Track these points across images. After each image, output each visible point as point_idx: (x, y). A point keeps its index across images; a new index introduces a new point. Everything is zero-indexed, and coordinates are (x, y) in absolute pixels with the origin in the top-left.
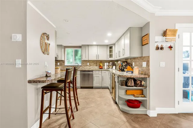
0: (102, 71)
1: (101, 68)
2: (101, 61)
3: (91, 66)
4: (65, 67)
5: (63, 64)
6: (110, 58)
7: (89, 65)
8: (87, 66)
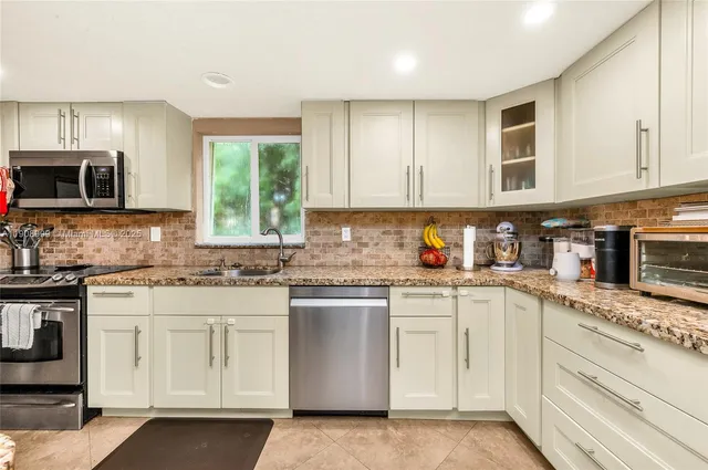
0: (463, 291)
1: (432, 260)
2: (431, 217)
3: (365, 251)
4: (197, 252)
5: (188, 233)
6: (504, 189)
7: (354, 239)
8: (339, 245)
